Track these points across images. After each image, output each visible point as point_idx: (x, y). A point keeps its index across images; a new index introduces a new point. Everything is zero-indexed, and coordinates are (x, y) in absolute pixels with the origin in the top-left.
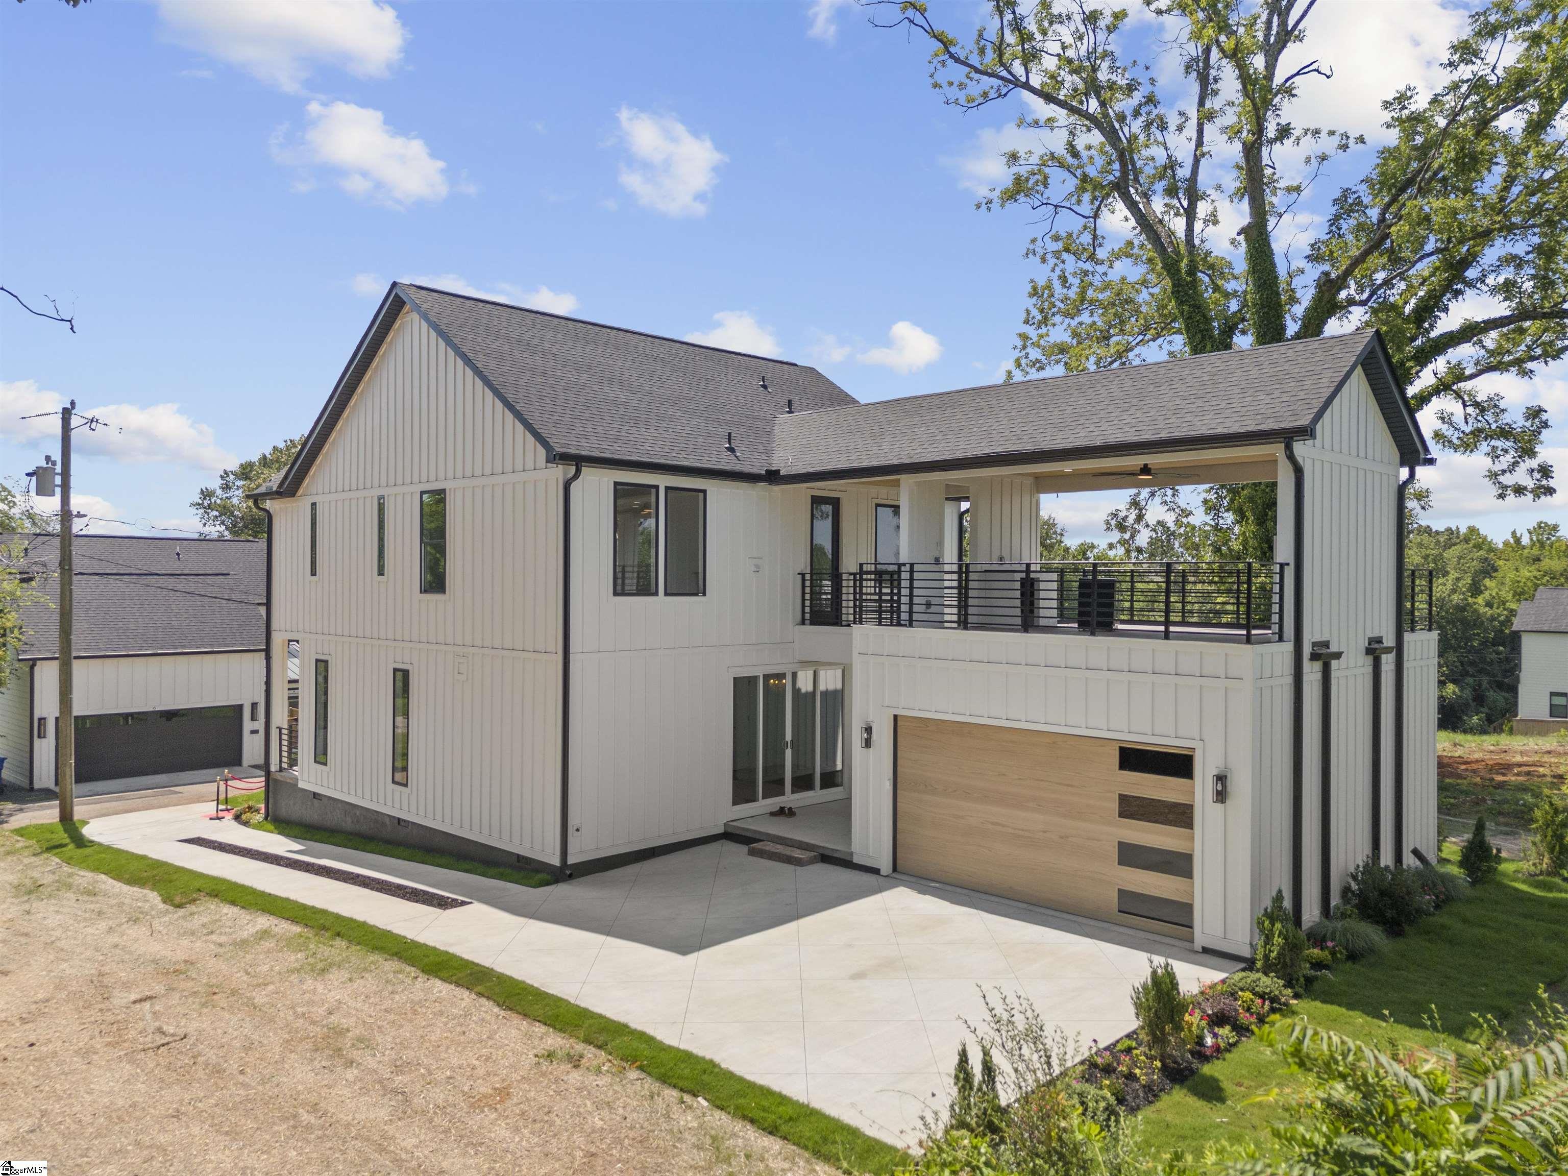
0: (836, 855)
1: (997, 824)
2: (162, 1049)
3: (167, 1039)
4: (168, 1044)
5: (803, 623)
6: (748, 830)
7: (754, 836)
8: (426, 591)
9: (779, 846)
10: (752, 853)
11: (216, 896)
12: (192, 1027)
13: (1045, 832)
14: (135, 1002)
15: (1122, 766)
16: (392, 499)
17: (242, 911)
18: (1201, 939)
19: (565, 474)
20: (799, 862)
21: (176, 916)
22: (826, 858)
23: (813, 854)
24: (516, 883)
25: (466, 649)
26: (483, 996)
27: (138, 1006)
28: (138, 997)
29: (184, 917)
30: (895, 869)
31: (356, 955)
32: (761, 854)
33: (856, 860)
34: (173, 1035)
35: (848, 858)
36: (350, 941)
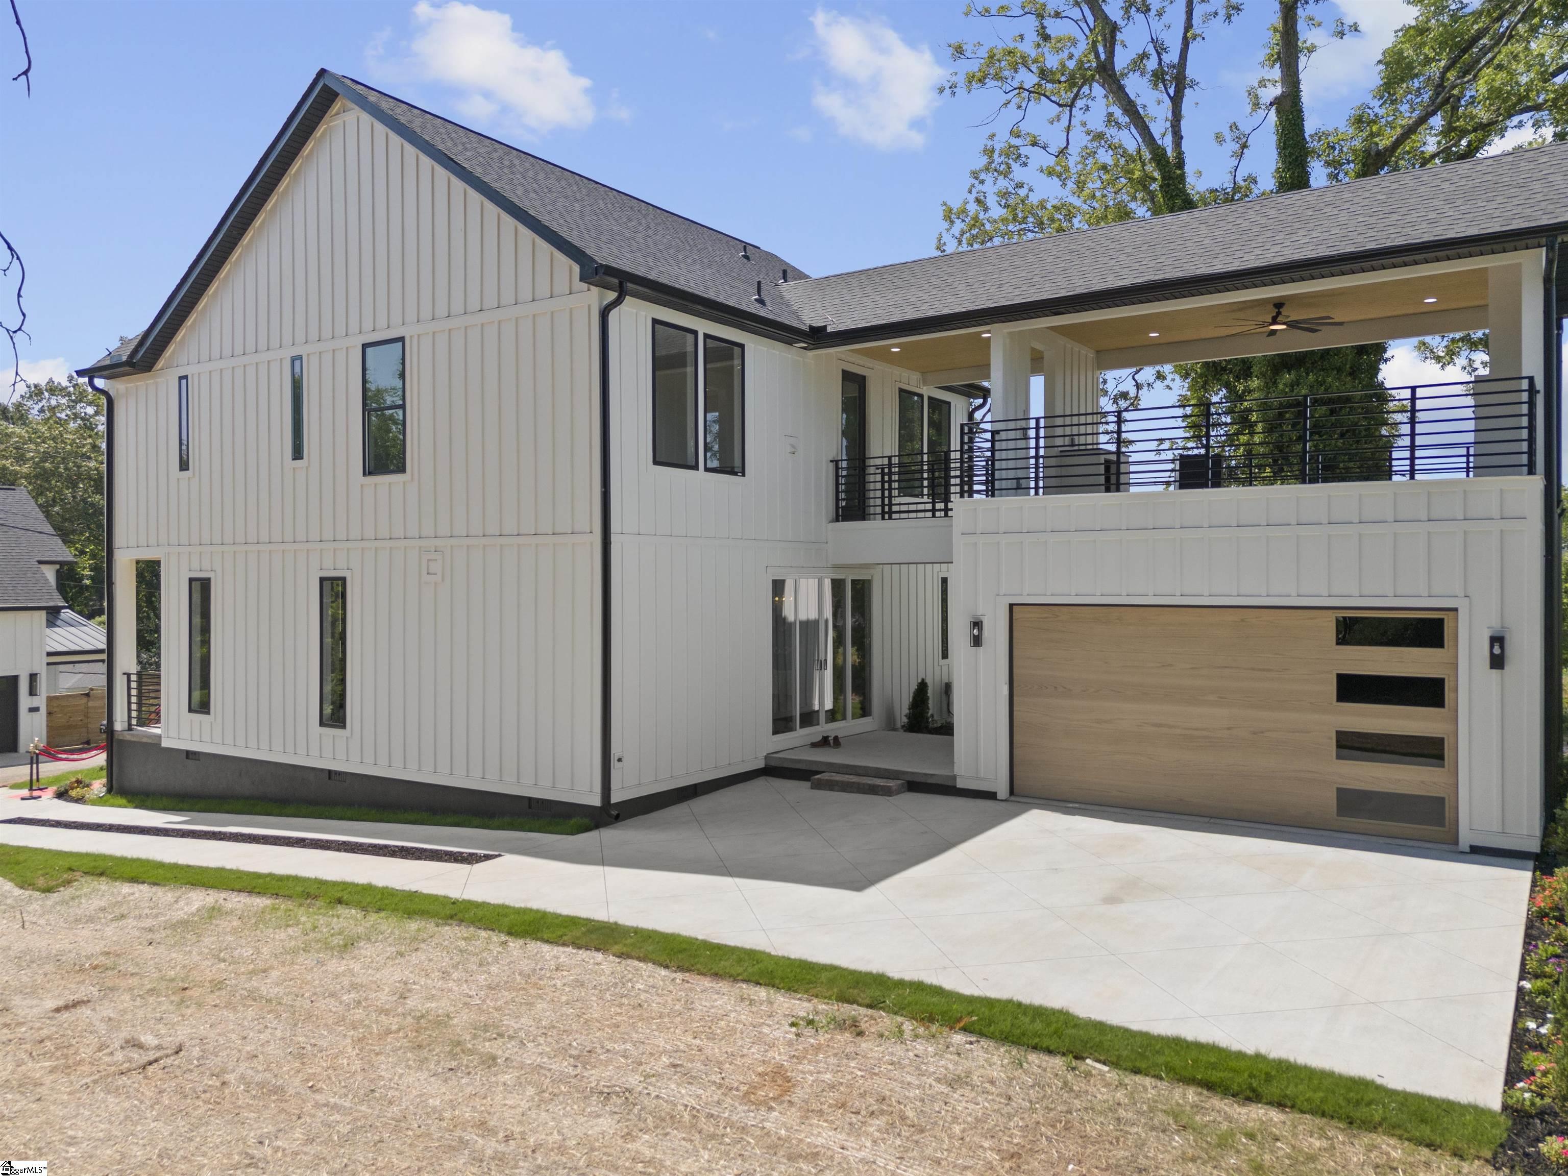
0: (930, 781)
1: (1160, 725)
2: (150, 1069)
3: (152, 1055)
4: (156, 1061)
5: (837, 520)
6: (800, 761)
7: (814, 768)
8: (370, 473)
9: (851, 777)
10: (818, 786)
11: (101, 874)
12: (182, 1034)
13: (1229, 729)
14: (58, 1010)
15: (1341, 641)
16: (314, 360)
17: (155, 889)
18: (1466, 838)
19: (601, 298)
20: (887, 792)
21: (49, 903)
22: (916, 785)
23: (899, 782)
24: (539, 832)
25: (438, 542)
26: (629, 956)
27: (65, 1015)
28: (61, 1003)
29: (63, 902)
30: (1012, 792)
31: (386, 924)
32: (831, 786)
33: (960, 784)
34: (159, 1047)
35: (950, 784)
36: (364, 909)
